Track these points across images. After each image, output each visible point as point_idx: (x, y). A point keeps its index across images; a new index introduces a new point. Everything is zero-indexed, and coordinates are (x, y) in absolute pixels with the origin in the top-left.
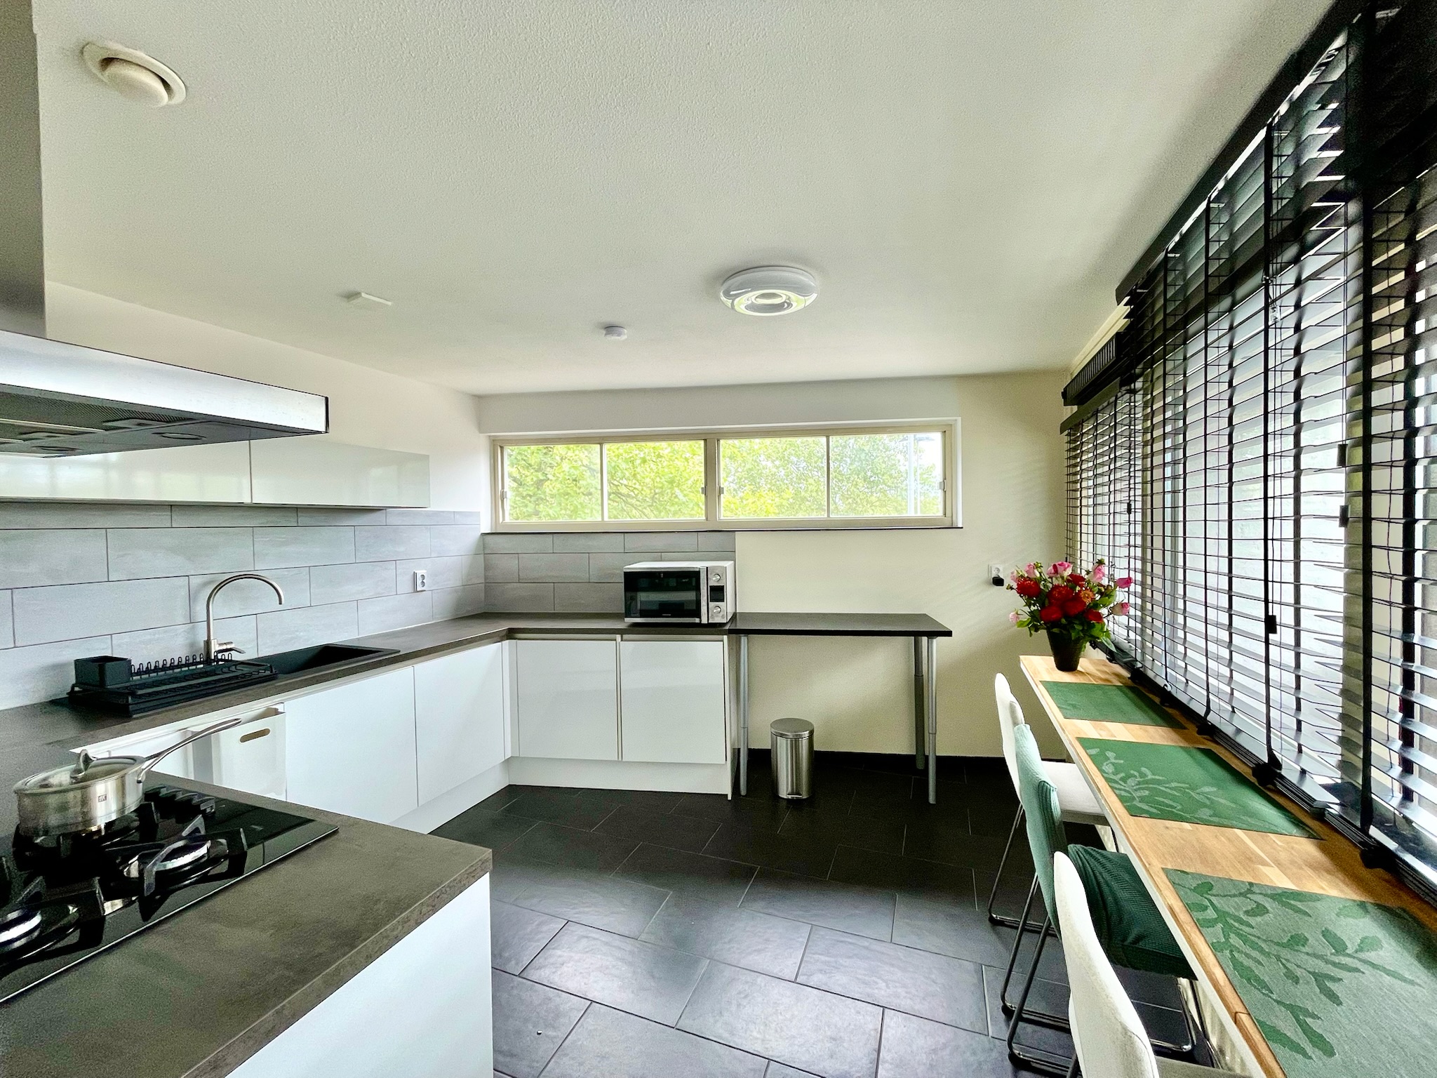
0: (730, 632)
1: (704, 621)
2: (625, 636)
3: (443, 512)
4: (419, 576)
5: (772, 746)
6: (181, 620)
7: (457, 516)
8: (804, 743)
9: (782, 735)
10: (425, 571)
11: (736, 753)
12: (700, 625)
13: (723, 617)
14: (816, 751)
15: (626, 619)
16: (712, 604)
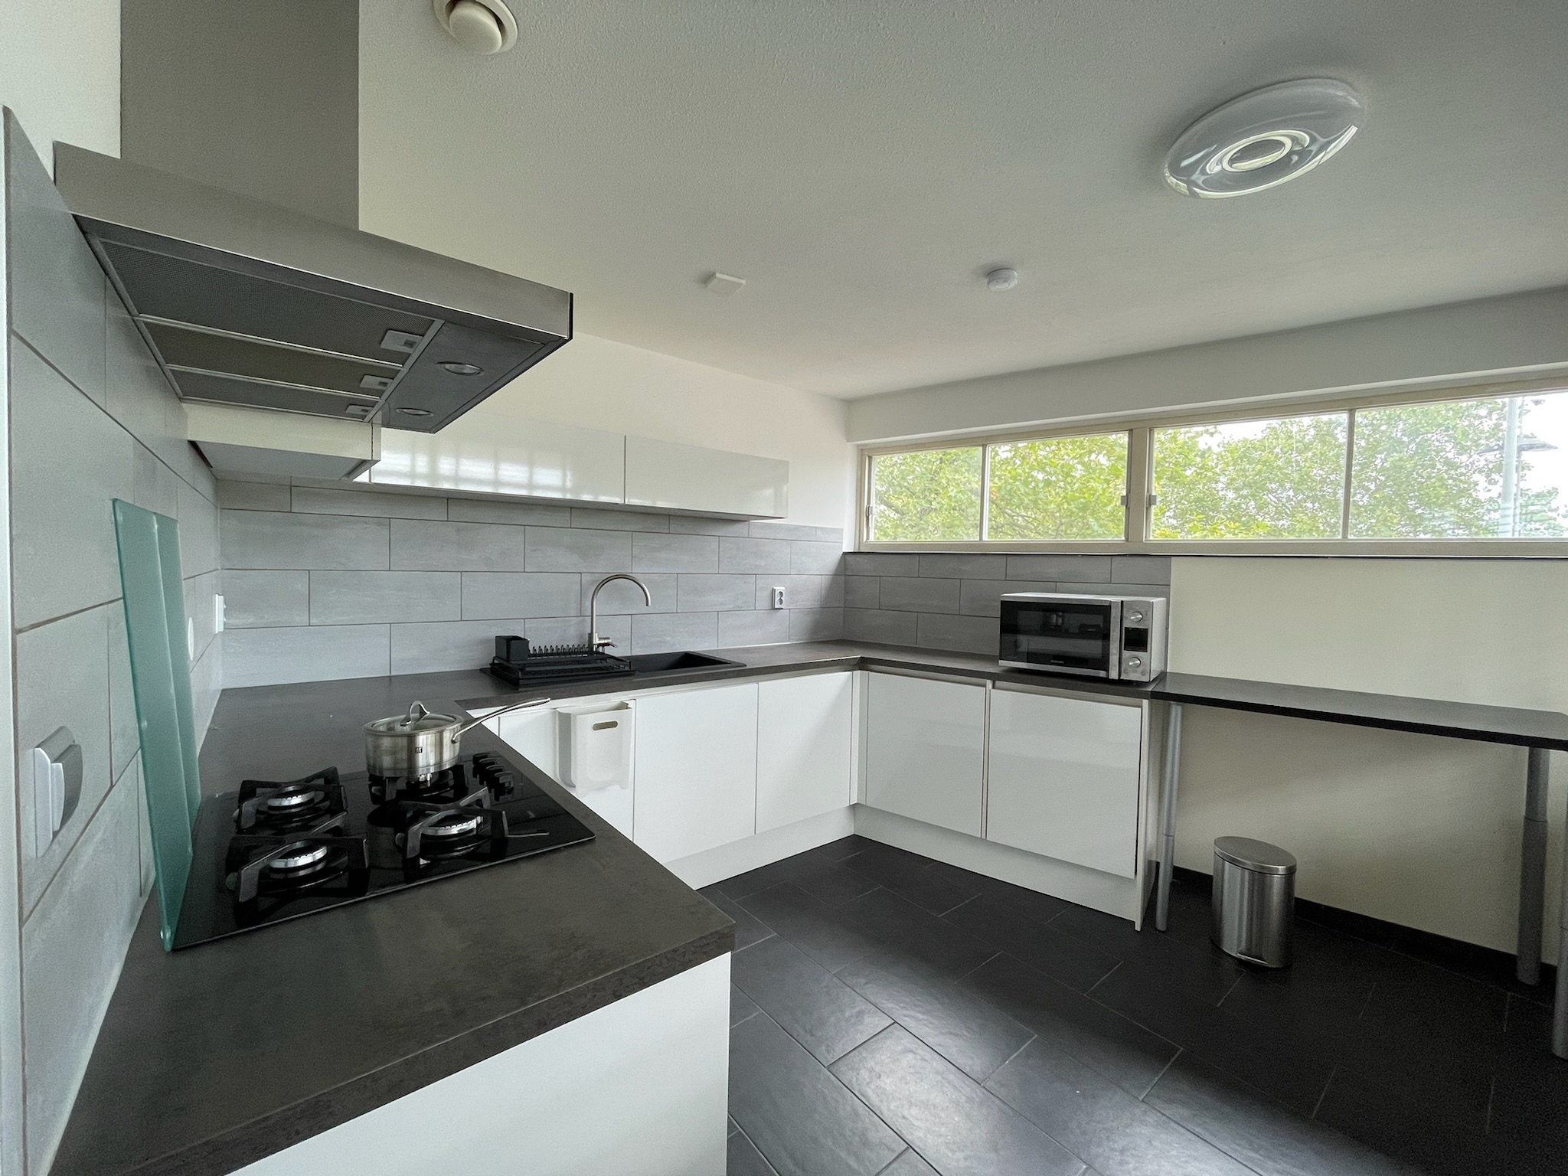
0: (1155, 696)
1: (1114, 675)
2: (998, 683)
3: (805, 527)
4: (777, 593)
5: (1215, 870)
6: (573, 613)
7: (819, 532)
8: (1277, 882)
9: (1233, 861)
10: (783, 588)
11: (1153, 869)
12: (1106, 681)
13: (1143, 673)
14: (1297, 899)
15: (1000, 661)
16: (1126, 654)
